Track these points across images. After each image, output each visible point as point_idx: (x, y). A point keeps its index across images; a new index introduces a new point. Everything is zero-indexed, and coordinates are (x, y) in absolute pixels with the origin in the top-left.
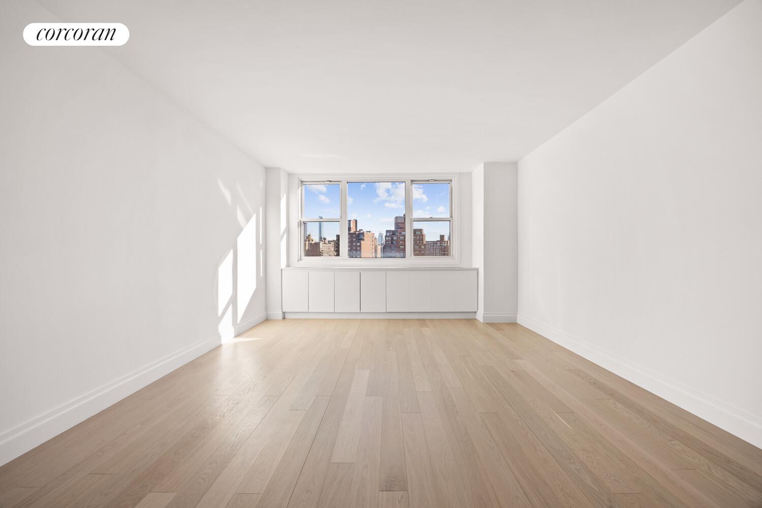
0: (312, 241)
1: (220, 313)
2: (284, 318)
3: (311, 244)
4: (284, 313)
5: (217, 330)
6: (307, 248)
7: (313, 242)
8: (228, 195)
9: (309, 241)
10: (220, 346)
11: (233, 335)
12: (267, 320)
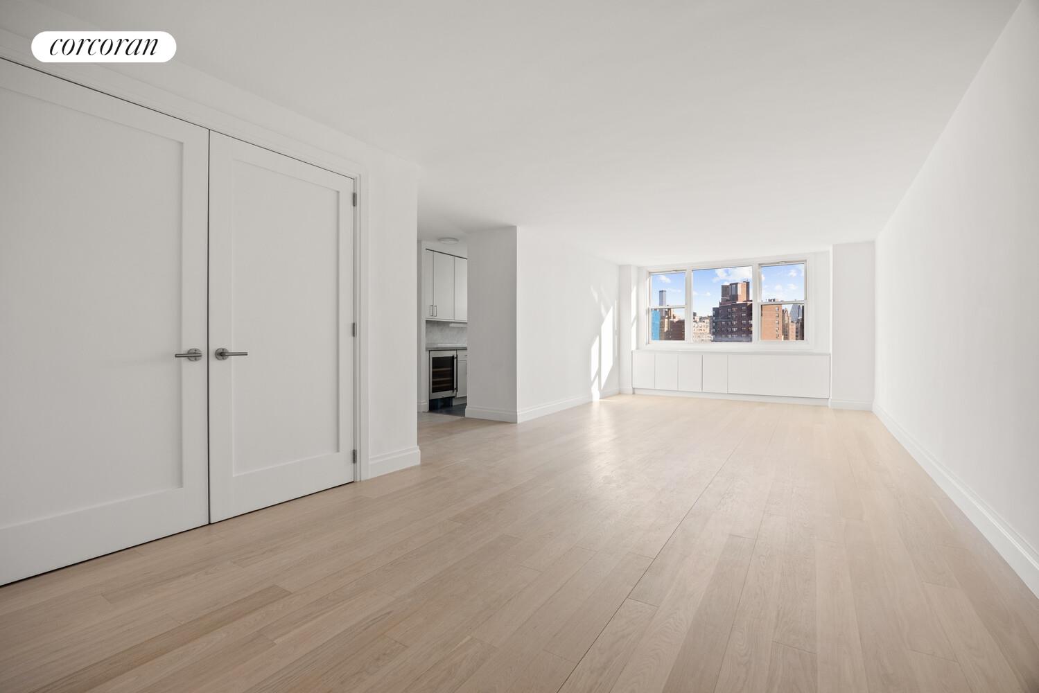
0: (674, 317)
1: (592, 379)
2: (634, 393)
3: (672, 322)
4: (634, 389)
5: (590, 389)
6: (666, 329)
7: (675, 320)
8: (596, 295)
9: (669, 318)
10: (591, 402)
11: (599, 397)
12: (620, 393)
